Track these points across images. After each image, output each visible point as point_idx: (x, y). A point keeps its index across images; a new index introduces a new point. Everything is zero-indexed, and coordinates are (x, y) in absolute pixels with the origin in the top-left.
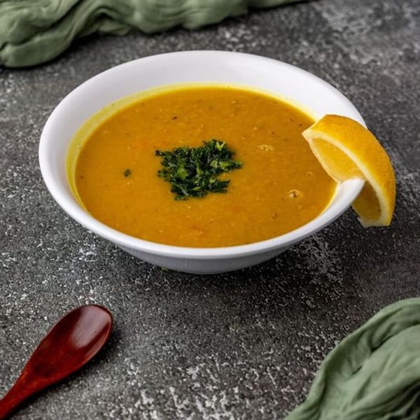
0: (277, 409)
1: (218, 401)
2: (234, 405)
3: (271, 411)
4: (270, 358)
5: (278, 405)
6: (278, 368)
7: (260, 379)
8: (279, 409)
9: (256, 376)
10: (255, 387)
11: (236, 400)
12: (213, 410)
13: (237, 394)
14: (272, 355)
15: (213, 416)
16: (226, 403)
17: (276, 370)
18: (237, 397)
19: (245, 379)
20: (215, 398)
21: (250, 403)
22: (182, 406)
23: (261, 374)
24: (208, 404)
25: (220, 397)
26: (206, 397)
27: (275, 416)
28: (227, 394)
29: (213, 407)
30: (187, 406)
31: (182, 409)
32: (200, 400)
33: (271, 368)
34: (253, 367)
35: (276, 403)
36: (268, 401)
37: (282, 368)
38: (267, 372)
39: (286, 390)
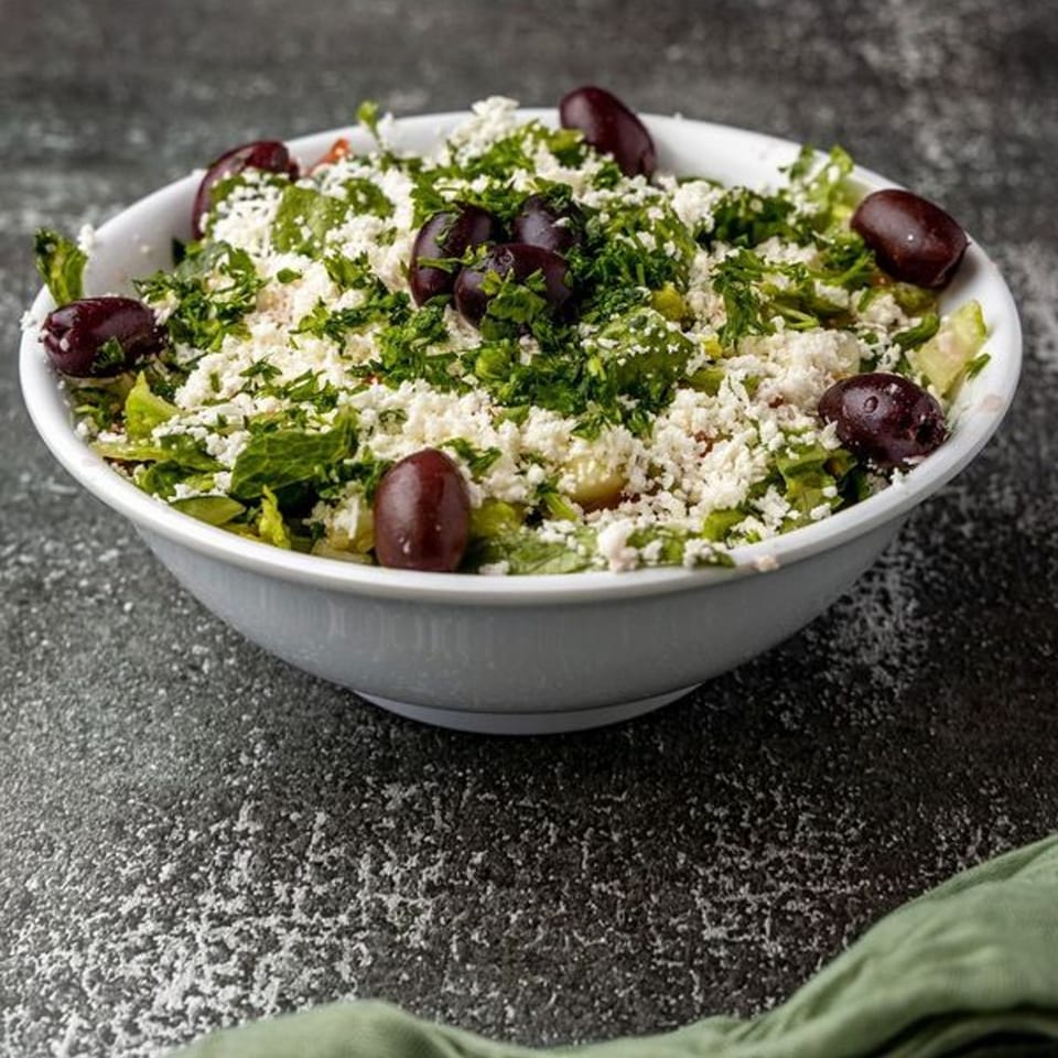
0: (554, 923)
1: (417, 868)
2: (452, 887)
3: (537, 923)
4: (608, 810)
5: (563, 915)
6: (616, 837)
7: (554, 848)
8: (561, 924)
9: (548, 841)
10: (530, 861)
11: (464, 878)
12: (393, 884)
13: (473, 866)
14: (620, 805)
15: (384, 898)
16: (435, 879)
17: (609, 839)
18: (470, 873)
19: (516, 839)
20: (413, 862)
21: (495, 893)
22: (321, 858)
23: (562, 840)
24: (388, 869)
25: (426, 862)
26: (392, 854)
27: (540, 938)
28: (449, 861)
29: (396, 879)
30: (333, 861)
31: (318, 865)
32: (373, 857)
33: (596, 832)
34: (552, 820)
35: (563, 909)
36: (542, 900)
37: (626, 840)
38: (582, 839)
39: (604, 888)
